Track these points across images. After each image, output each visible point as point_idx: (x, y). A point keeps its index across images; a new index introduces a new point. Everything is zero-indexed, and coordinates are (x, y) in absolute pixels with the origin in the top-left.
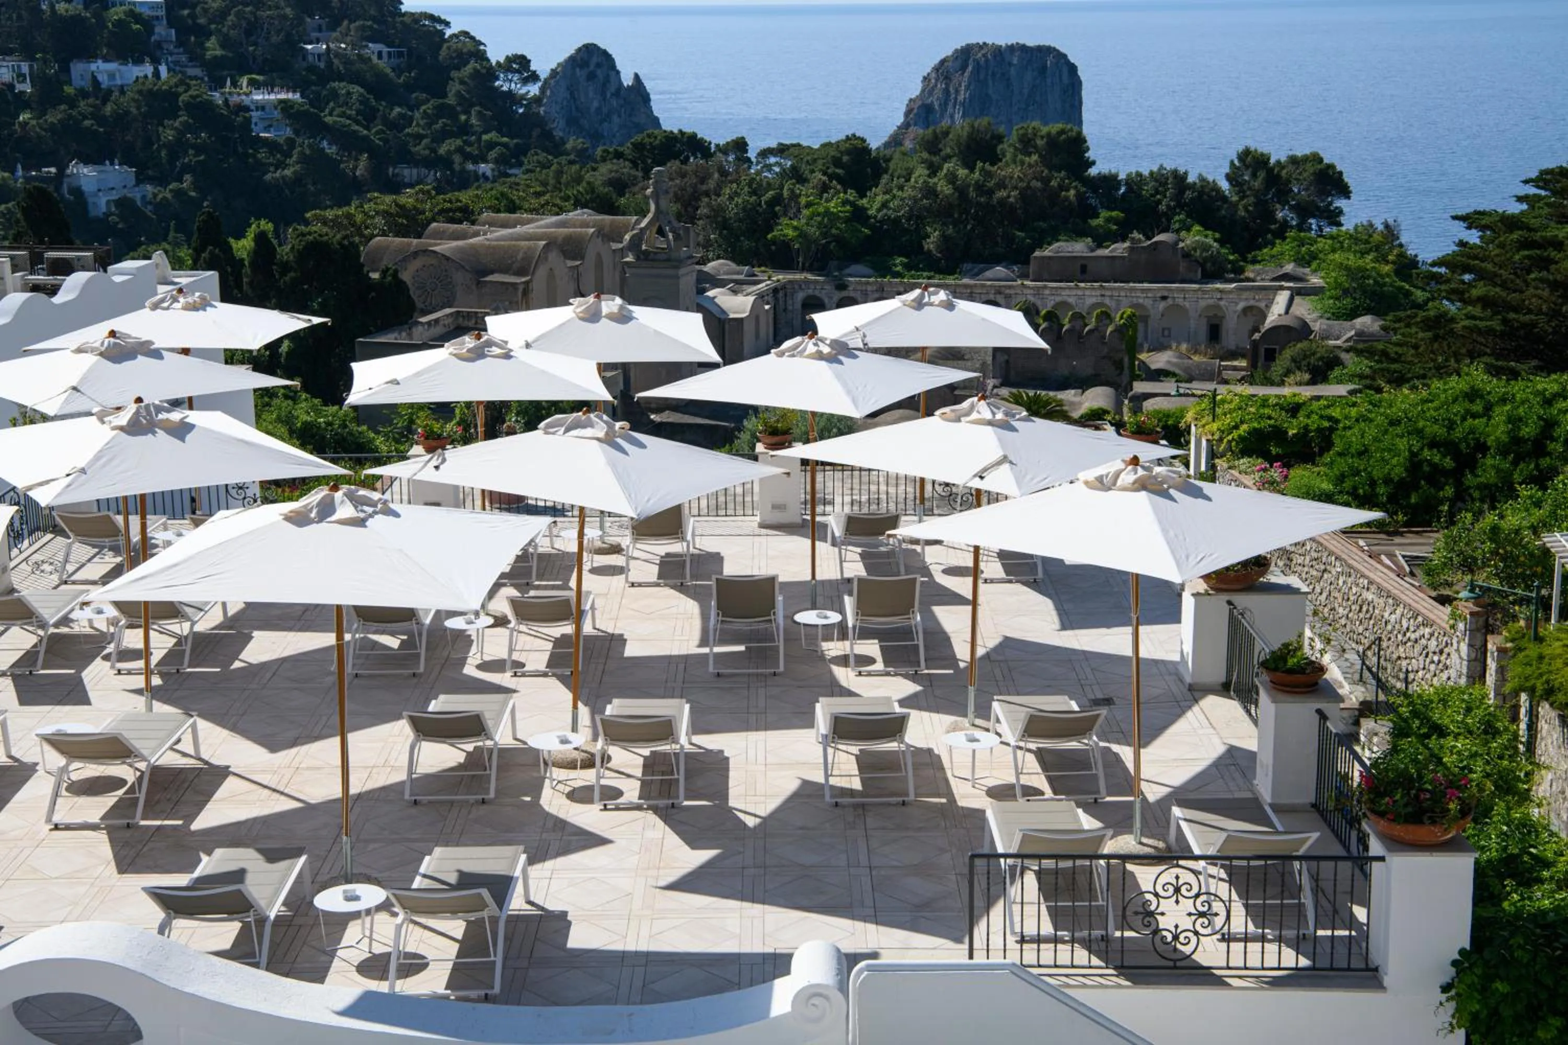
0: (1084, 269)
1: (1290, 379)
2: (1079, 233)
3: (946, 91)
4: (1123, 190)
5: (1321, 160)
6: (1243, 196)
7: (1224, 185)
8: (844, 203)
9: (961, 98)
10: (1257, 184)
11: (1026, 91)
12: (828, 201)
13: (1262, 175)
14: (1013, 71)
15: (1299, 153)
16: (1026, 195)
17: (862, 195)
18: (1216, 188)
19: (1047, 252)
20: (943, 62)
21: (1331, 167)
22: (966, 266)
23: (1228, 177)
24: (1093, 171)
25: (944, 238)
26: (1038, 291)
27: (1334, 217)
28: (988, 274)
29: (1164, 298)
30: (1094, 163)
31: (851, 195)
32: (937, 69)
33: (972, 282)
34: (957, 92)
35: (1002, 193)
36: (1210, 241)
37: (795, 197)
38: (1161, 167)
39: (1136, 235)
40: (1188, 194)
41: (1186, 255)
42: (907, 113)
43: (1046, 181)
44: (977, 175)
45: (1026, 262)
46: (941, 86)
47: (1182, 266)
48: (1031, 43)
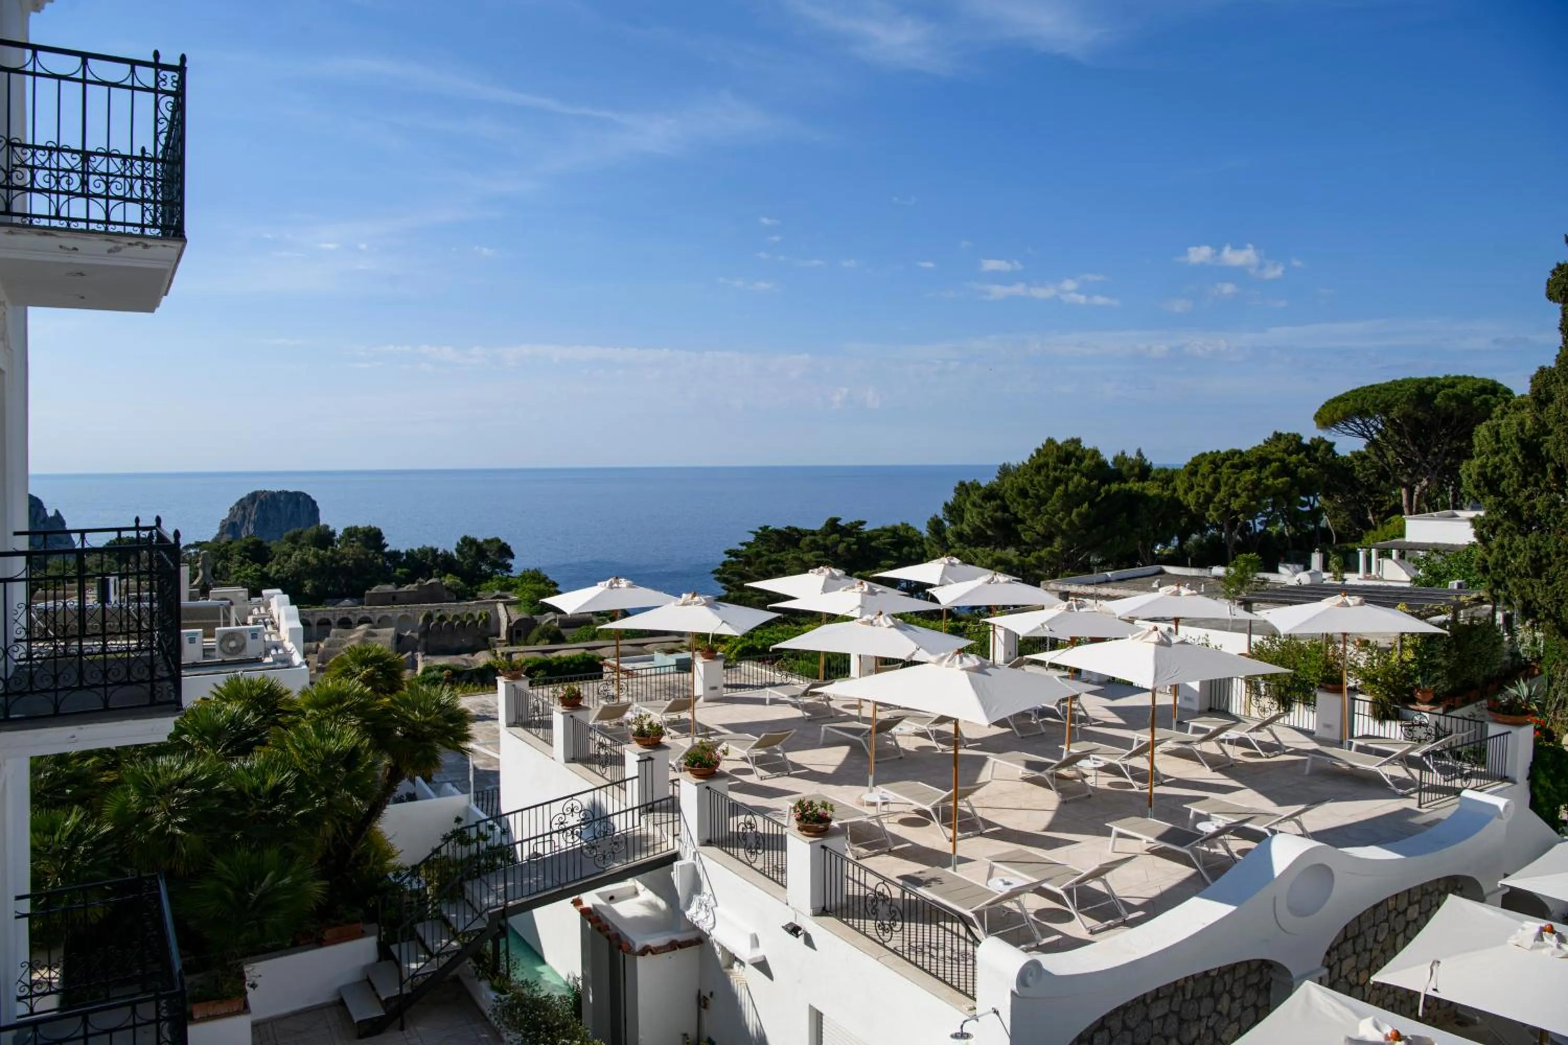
0: (394, 598)
1: (540, 642)
2: (387, 581)
3: (244, 516)
4: (404, 557)
5: (500, 541)
6: (465, 558)
7: (455, 554)
8: (256, 570)
9: (252, 518)
10: (473, 553)
11: (289, 514)
12: (246, 570)
13: (474, 548)
14: (281, 505)
15: (489, 538)
16: (357, 562)
17: (264, 566)
18: (452, 555)
19: (374, 590)
20: (241, 500)
21: (505, 544)
22: (328, 601)
23: (457, 550)
24: (387, 550)
25: (314, 587)
26: (371, 611)
27: (508, 568)
28: (342, 604)
29: (439, 610)
30: (387, 545)
31: (257, 566)
32: (238, 504)
33: (332, 608)
34: (250, 515)
35: (345, 562)
36: (458, 581)
37: (226, 568)
38: (424, 546)
39: (421, 580)
40: (440, 559)
41: (448, 588)
42: (222, 527)
43: (367, 555)
44: (329, 553)
45: (362, 595)
46: (240, 513)
47: (446, 594)
48: (291, 490)
